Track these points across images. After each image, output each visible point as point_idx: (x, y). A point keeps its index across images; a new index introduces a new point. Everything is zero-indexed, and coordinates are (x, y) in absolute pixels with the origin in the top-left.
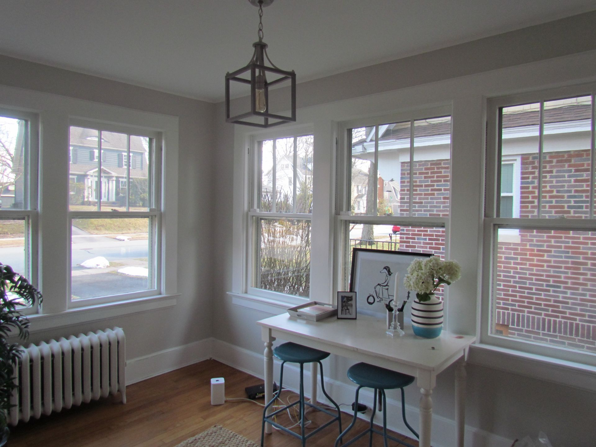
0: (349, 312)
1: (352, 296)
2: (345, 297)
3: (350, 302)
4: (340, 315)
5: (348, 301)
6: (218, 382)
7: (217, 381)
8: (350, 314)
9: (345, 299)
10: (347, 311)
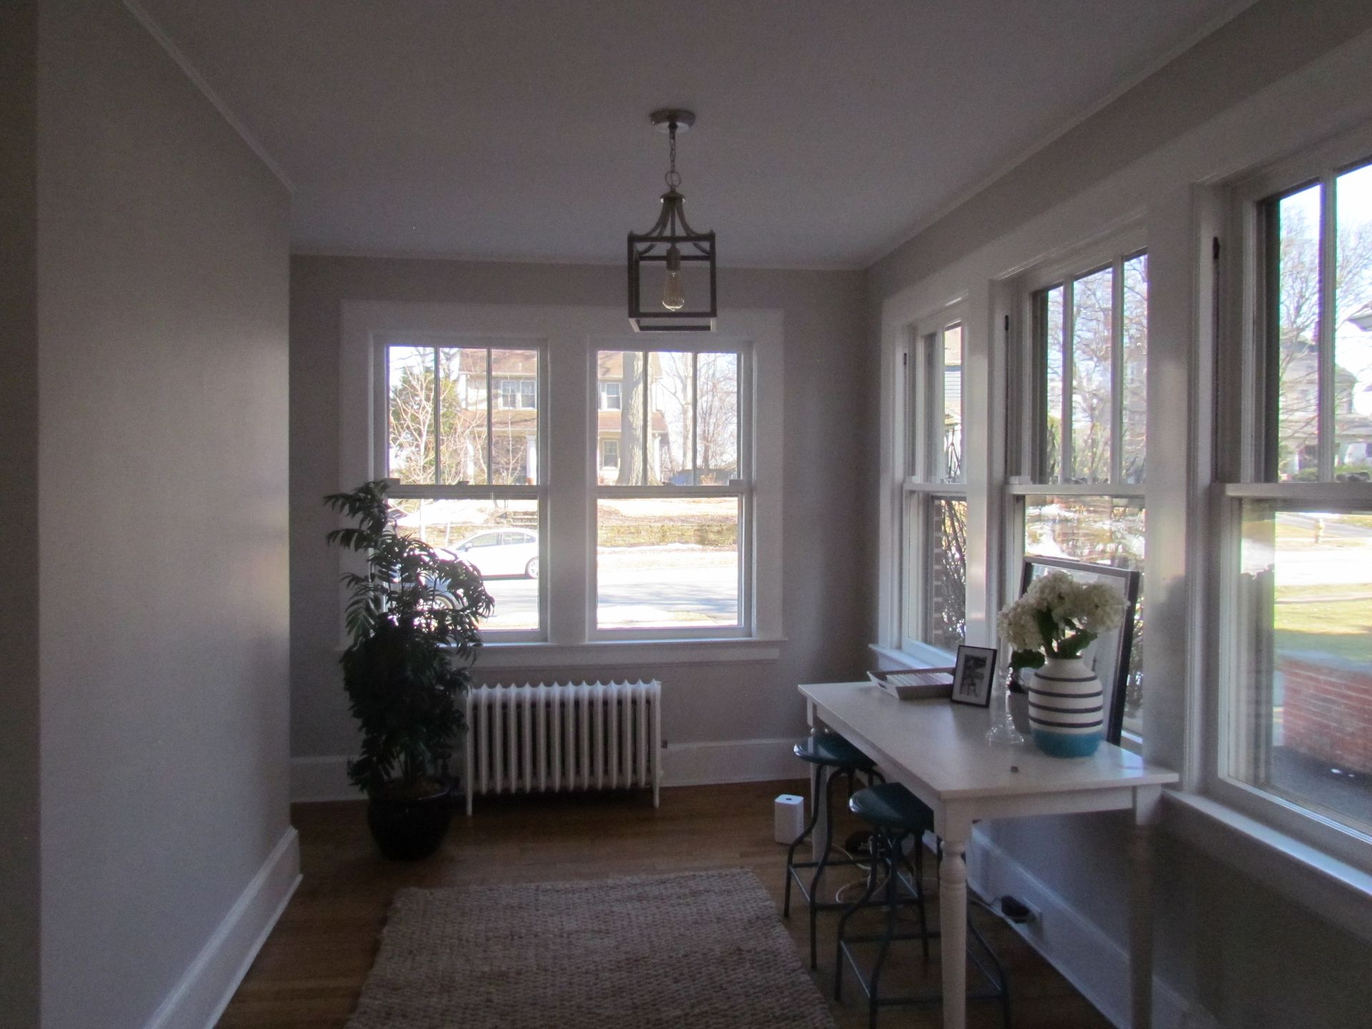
0: (975, 690)
1: (986, 658)
2: (973, 658)
3: (979, 670)
4: (956, 696)
5: (977, 667)
6: (789, 802)
7: (790, 799)
8: (977, 696)
9: (971, 662)
10: (972, 688)
